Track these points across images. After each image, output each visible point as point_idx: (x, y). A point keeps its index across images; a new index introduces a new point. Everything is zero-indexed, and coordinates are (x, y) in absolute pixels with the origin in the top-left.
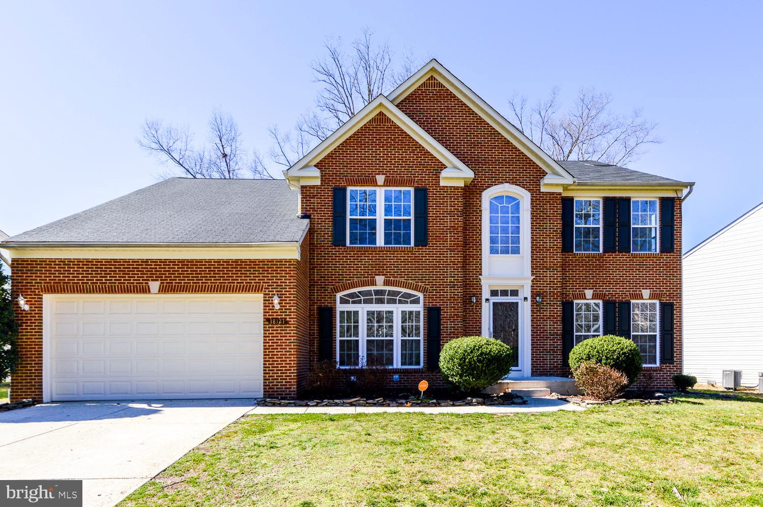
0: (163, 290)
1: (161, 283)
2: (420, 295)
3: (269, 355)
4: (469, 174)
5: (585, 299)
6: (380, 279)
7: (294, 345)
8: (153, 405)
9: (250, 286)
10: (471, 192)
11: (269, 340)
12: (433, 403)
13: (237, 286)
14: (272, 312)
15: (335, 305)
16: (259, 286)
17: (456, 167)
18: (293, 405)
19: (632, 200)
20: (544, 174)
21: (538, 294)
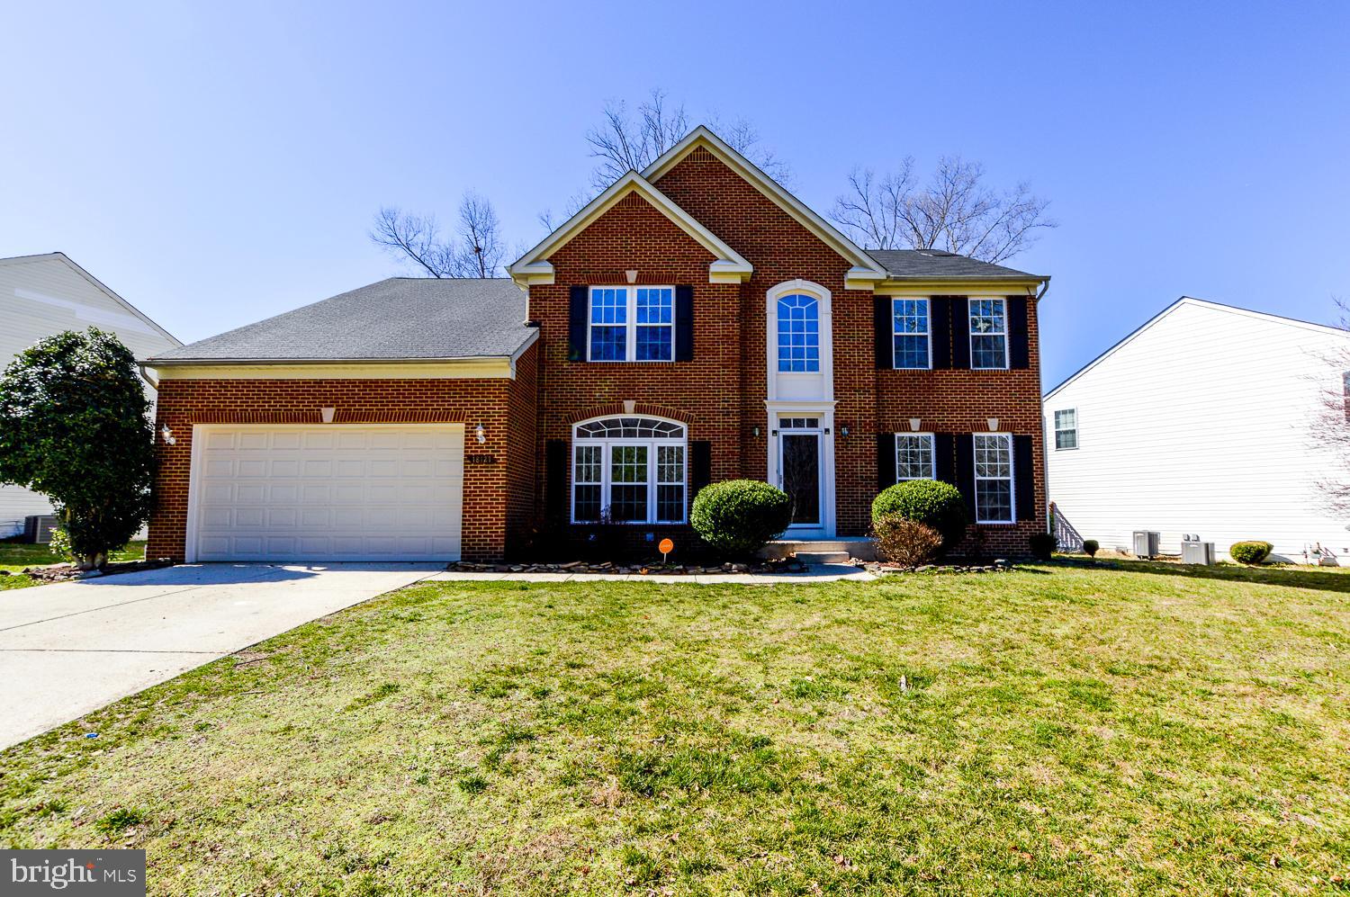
0: (339, 418)
1: (337, 410)
2: (684, 426)
3: (470, 504)
4: (746, 267)
5: (910, 431)
6: (629, 405)
7: (502, 491)
8: (314, 568)
9: (448, 413)
10: (751, 292)
11: (471, 484)
12: (677, 570)
13: (432, 413)
14: (476, 448)
15: (571, 439)
16: (460, 413)
17: (729, 260)
18: (492, 570)
19: (969, 300)
20: (849, 266)
21: (844, 424)
